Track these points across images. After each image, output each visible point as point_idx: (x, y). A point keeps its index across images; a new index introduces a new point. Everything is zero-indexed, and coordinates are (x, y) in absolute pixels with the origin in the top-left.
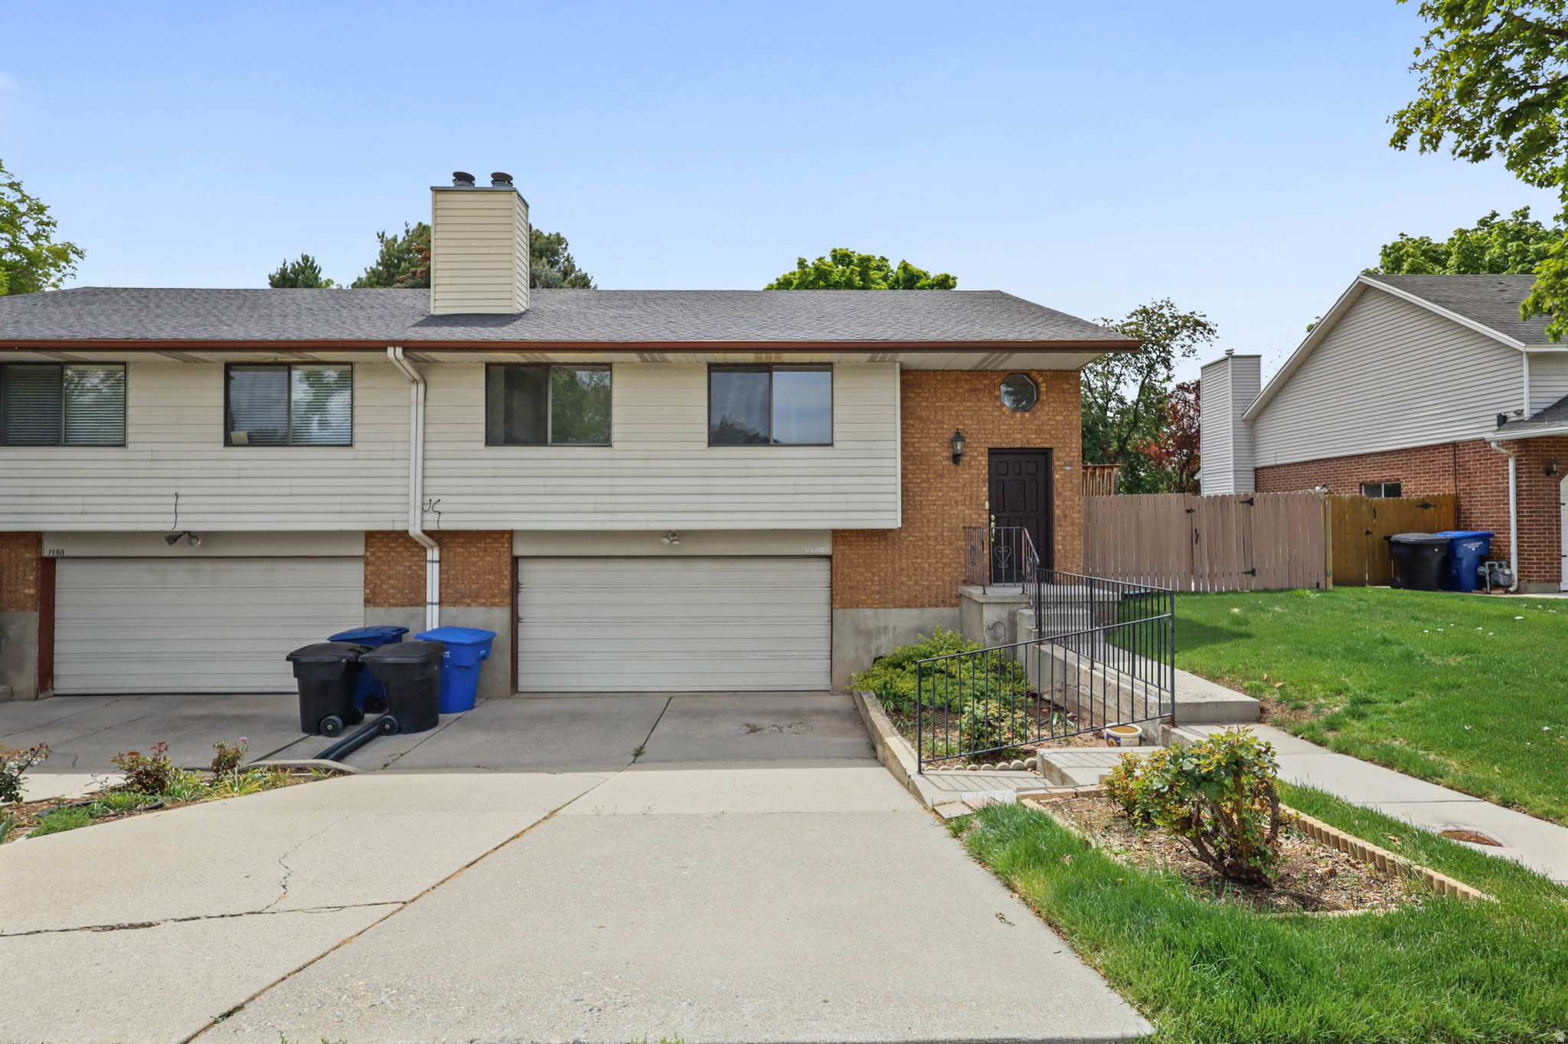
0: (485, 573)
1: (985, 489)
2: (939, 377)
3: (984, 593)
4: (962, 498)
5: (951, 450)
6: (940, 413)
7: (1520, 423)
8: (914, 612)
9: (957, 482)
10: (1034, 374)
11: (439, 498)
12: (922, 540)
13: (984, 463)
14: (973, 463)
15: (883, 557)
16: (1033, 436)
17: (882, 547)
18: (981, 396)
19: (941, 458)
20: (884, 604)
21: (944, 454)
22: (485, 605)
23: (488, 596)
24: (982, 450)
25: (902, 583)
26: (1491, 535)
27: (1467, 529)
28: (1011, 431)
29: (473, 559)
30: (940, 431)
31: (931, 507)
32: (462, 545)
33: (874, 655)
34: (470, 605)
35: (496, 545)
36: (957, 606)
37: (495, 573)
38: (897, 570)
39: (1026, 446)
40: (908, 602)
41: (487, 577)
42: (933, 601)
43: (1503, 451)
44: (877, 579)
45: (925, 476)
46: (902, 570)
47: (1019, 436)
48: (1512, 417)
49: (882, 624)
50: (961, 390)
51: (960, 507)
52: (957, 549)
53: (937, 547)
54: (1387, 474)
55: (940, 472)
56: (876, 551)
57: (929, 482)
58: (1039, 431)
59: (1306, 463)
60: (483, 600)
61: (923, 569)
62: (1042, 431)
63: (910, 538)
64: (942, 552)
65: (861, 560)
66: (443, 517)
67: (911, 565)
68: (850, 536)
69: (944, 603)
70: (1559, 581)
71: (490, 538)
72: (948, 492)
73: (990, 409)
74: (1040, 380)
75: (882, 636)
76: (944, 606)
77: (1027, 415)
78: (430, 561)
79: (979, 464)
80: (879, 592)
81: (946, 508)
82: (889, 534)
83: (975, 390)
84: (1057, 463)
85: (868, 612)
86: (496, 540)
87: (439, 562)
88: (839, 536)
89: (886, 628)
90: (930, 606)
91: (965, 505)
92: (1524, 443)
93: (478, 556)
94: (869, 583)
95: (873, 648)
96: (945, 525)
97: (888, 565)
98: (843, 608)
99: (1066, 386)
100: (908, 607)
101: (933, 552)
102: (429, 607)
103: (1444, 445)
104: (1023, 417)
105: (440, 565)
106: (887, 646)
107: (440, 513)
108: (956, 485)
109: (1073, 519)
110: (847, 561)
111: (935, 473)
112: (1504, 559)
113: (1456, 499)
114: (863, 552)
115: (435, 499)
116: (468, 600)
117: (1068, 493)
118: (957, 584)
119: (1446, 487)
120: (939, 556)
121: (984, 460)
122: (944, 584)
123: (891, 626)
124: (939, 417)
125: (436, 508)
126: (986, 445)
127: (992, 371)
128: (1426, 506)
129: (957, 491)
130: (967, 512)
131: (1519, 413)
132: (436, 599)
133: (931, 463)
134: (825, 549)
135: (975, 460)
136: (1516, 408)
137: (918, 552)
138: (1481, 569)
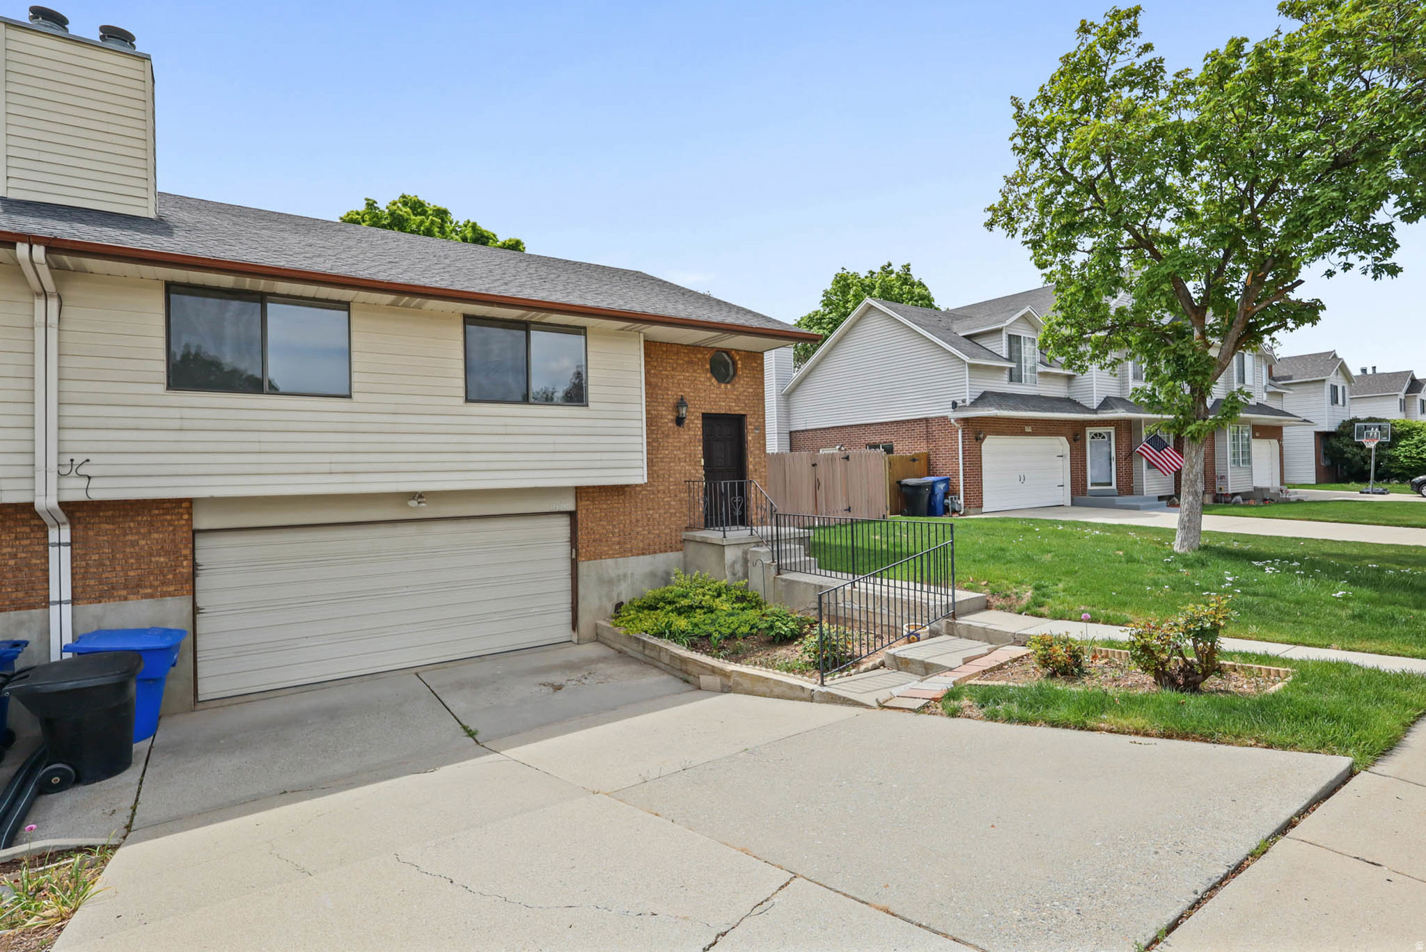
0: (151, 555)
1: (700, 448)
2: (664, 349)
3: (725, 537)
4: (683, 456)
5: (674, 413)
6: (665, 380)
7: (964, 408)
8: (648, 558)
9: (680, 442)
10: (733, 352)
11: (88, 456)
12: (653, 493)
13: (699, 425)
14: (691, 426)
15: (621, 510)
16: (734, 404)
17: (621, 501)
18: (696, 367)
19: (667, 421)
20: (623, 553)
21: (669, 417)
22: (151, 596)
23: (156, 583)
24: (698, 414)
25: (637, 533)
26: (949, 479)
27: (934, 476)
28: (718, 399)
29: (129, 537)
30: (665, 396)
31: (660, 464)
32: (111, 520)
33: (616, 601)
34: (126, 599)
35: (169, 517)
36: (681, 550)
37: (167, 553)
38: (634, 521)
39: (729, 412)
40: (643, 549)
41: (153, 559)
42: (663, 547)
43: (957, 425)
44: (617, 531)
45: (654, 436)
46: (637, 521)
47: (723, 404)
48: (960, 403)
49: (621, 572)
50: (681, 362)
51: (682, 464)
52: (681, 501)
53: (666, 500)
54: (884, 438)
55: (666, 433)
56: (616, 505)
57: (658, 441)
58: (737, 400)
59: (828, 428)
60: (149, 591)
61: (654, 519)
62: (739, 400)
63: (644, 492)
64: (669, 503)
65: (603, 514)
66: (93, 483)
67: (645, 516)
68: (593, 492)
69: (672, 549)
70: (981, 507)
71: (157, 508)
72: (672, 451)
73: (703, 380)
74: (737, 358)
75: (622, 582)
76: (672, 551)
77: (729, 386)
78: (54, 545)
79: (695, 426)
80: (619, 543)
81: (672, 464)
82: (626, 489)
83: (691, 362)
84: (749, 427)
85: (610, 562)
86: (167, 511)
87: (71, 544)
88: (580, 492)
89: (625, 575)
90: (661, 552)
91: (685, 462)
92: (966, 421)
93: (138, 533)
94: (611, 535)
95: (615, 595)
96: (671, 479)
97: (626, 517)
98: (589, 560)
99: (754, 365)
100: (643, 554)
101: (662, 503)
102: (54, 610)
103: (920, 420)
104: (726, 388)
105: (72, 548)
106: (625, 592)
107: (89, 478)
108: (678, 444)
109: (760, 473)
110: (591, 515)
111: (663, 433)
112: (956, 493)
113: (928, 456)
114: (605, 506)
115: (79, 459)
116: (124, 593)
117: (757, 452)
118: (681, 530)
119: (921, 448)
120: (667, 507)
121: (699, 423)
122: (671, 531)
123: (630, 572)
124: (665, 385)
125: (82, 471)
126: (700, 410)
127: (704, 347)
128: (914, 460)
129: (679, 449)
130: (687, 468)
131: (964, 401)
132: (67, 595)
133: (660, 424)
134: (569, 505)
135: (693, 423)
136: (962, 398)
137: (650, 504)
138: (946, 501)
